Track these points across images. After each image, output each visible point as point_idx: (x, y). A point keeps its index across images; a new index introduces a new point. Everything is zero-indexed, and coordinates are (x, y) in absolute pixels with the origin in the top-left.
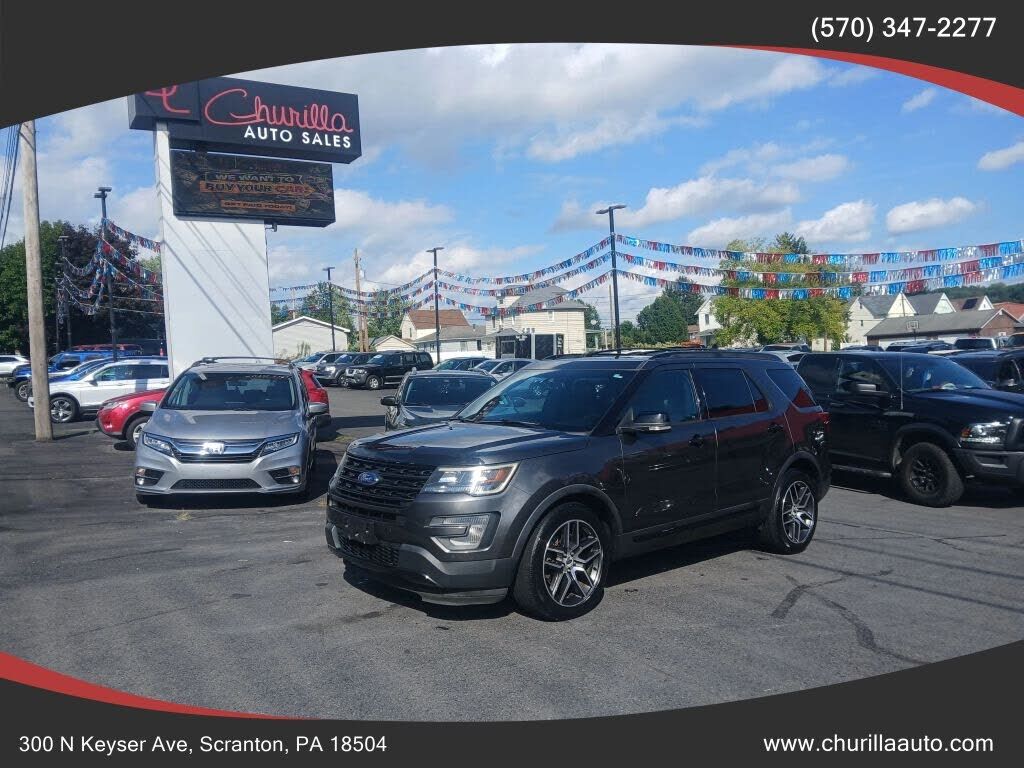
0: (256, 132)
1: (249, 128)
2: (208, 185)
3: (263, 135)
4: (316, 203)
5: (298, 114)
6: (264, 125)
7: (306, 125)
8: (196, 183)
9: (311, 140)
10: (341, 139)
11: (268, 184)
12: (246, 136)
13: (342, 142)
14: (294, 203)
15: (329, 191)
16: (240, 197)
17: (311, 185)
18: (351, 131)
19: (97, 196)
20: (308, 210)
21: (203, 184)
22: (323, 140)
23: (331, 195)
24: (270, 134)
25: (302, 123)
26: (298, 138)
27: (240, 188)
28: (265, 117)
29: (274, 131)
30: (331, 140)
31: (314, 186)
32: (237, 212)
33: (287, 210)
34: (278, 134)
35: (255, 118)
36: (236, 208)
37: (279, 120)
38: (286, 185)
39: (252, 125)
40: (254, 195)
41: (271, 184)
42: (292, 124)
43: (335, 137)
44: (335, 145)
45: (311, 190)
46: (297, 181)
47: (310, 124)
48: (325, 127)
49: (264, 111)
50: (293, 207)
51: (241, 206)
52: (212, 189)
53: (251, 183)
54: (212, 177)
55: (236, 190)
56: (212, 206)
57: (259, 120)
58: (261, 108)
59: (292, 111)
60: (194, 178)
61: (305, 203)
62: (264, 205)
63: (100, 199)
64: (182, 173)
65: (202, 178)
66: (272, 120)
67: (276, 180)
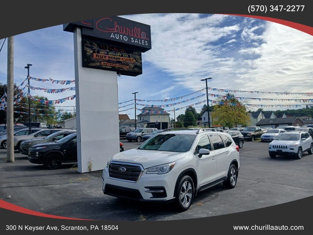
0: (115, 36)
1: (112, 34)
2: (97, 55)
3: (117, 37)
4: (136, 66)
5: (130, 30)
6: (118, 33)
7: (133, 35)
8: (92, 54)
9: (134, 41)
10: (145, 42)
11: (119, 57)
12: (111, 37)
13: (145, 43)
14: (128, 65)
15: (140, 62)
16: (109, 61)
17: (134, 59)
18: (148, 39)
19: (26, 67)
20: (133, 69)
21: (95, 54)
22: (139, 42)
23: (141, 63)
24: (120, 37)
25: (131, 34)
26: (130, 40)
27: (109, 58)
28: (118, 30)
29: (121, 36)
30: (141, 42)
31: (135, 59)
32: (107, 67)
33: (126, 68)
34: (123, 37)
35: (114, 30)
36: (107, 66)
37: (123, 32)
38: (126, 58)
39: (113, 33)
40: (114, 61)
41: (120, 57)
42: (127, 34)
43: (143, 41)
44: (143, 44)
45: (134, 61)
46: (129, 57)
47: (134, 35)
48: (139, 37)
49: (117, 27)
50: (128, 67)
51: (109, 66)
52: (99, 57)
53: (113, 56)
54: (98, 52)
55: (107, 58)
56: (98, 64)
57: (116, 31)
58: (116, 26)
59: (128, 29)
60: (91, 52)
61: (132, 66)
62: (117, 65)
63: (27, 69)
64: (87, 49)
65: (94, 52)
66: (120, 31)
67: (122, 56)
